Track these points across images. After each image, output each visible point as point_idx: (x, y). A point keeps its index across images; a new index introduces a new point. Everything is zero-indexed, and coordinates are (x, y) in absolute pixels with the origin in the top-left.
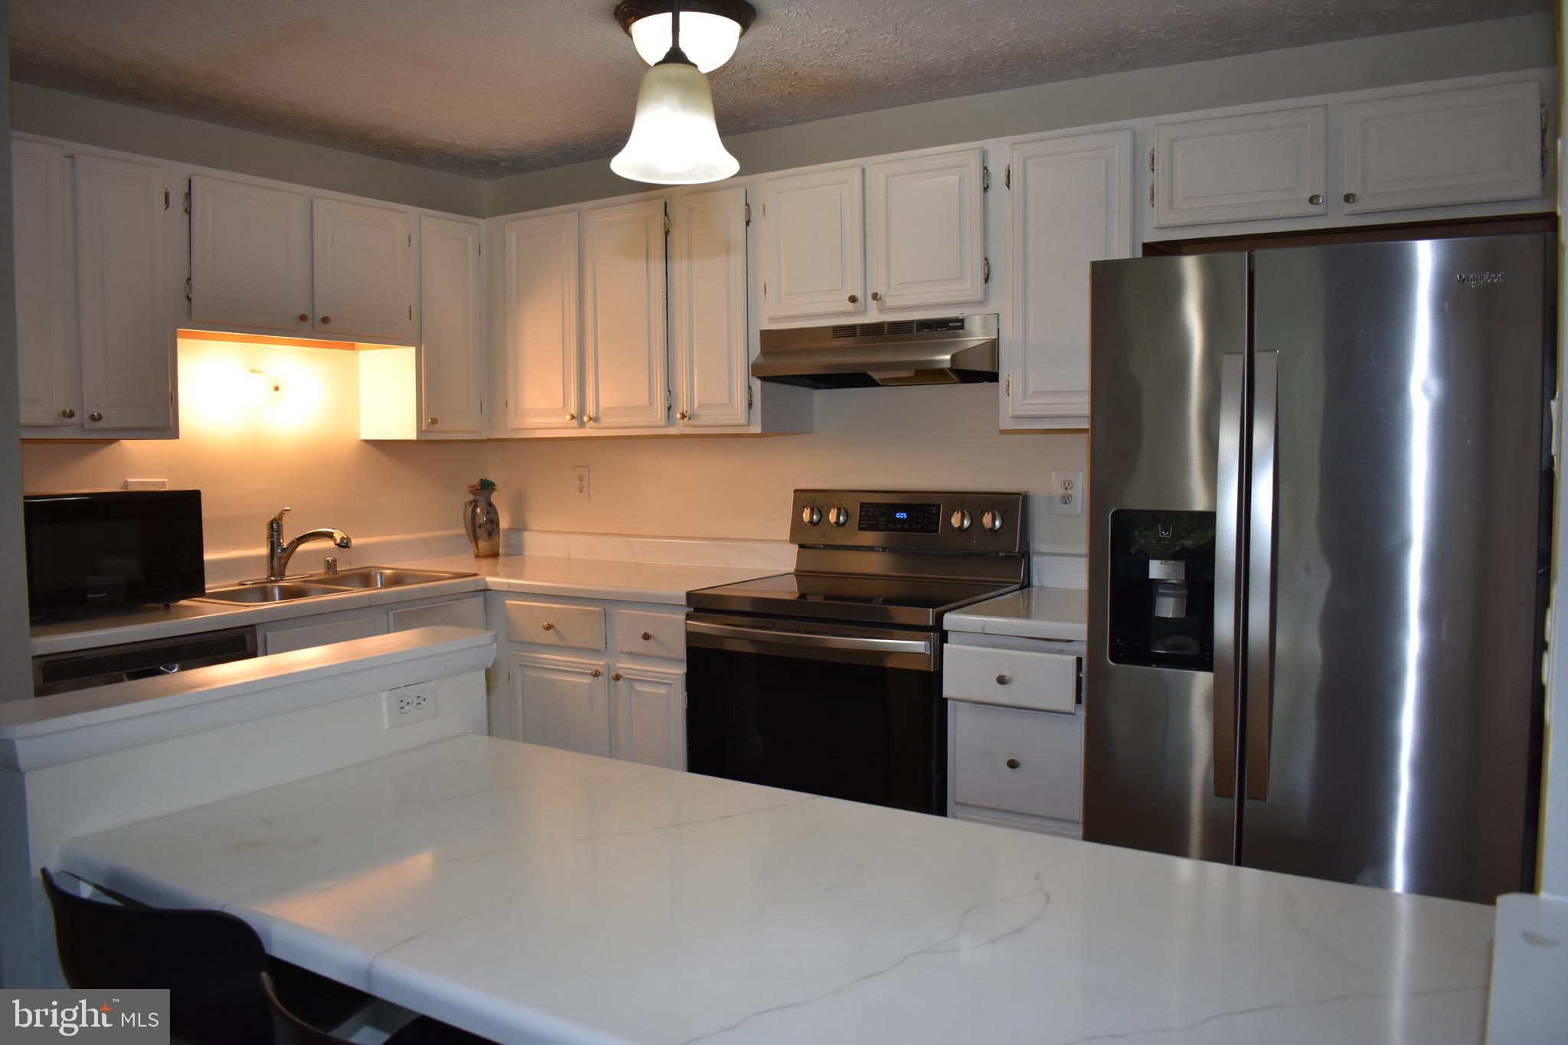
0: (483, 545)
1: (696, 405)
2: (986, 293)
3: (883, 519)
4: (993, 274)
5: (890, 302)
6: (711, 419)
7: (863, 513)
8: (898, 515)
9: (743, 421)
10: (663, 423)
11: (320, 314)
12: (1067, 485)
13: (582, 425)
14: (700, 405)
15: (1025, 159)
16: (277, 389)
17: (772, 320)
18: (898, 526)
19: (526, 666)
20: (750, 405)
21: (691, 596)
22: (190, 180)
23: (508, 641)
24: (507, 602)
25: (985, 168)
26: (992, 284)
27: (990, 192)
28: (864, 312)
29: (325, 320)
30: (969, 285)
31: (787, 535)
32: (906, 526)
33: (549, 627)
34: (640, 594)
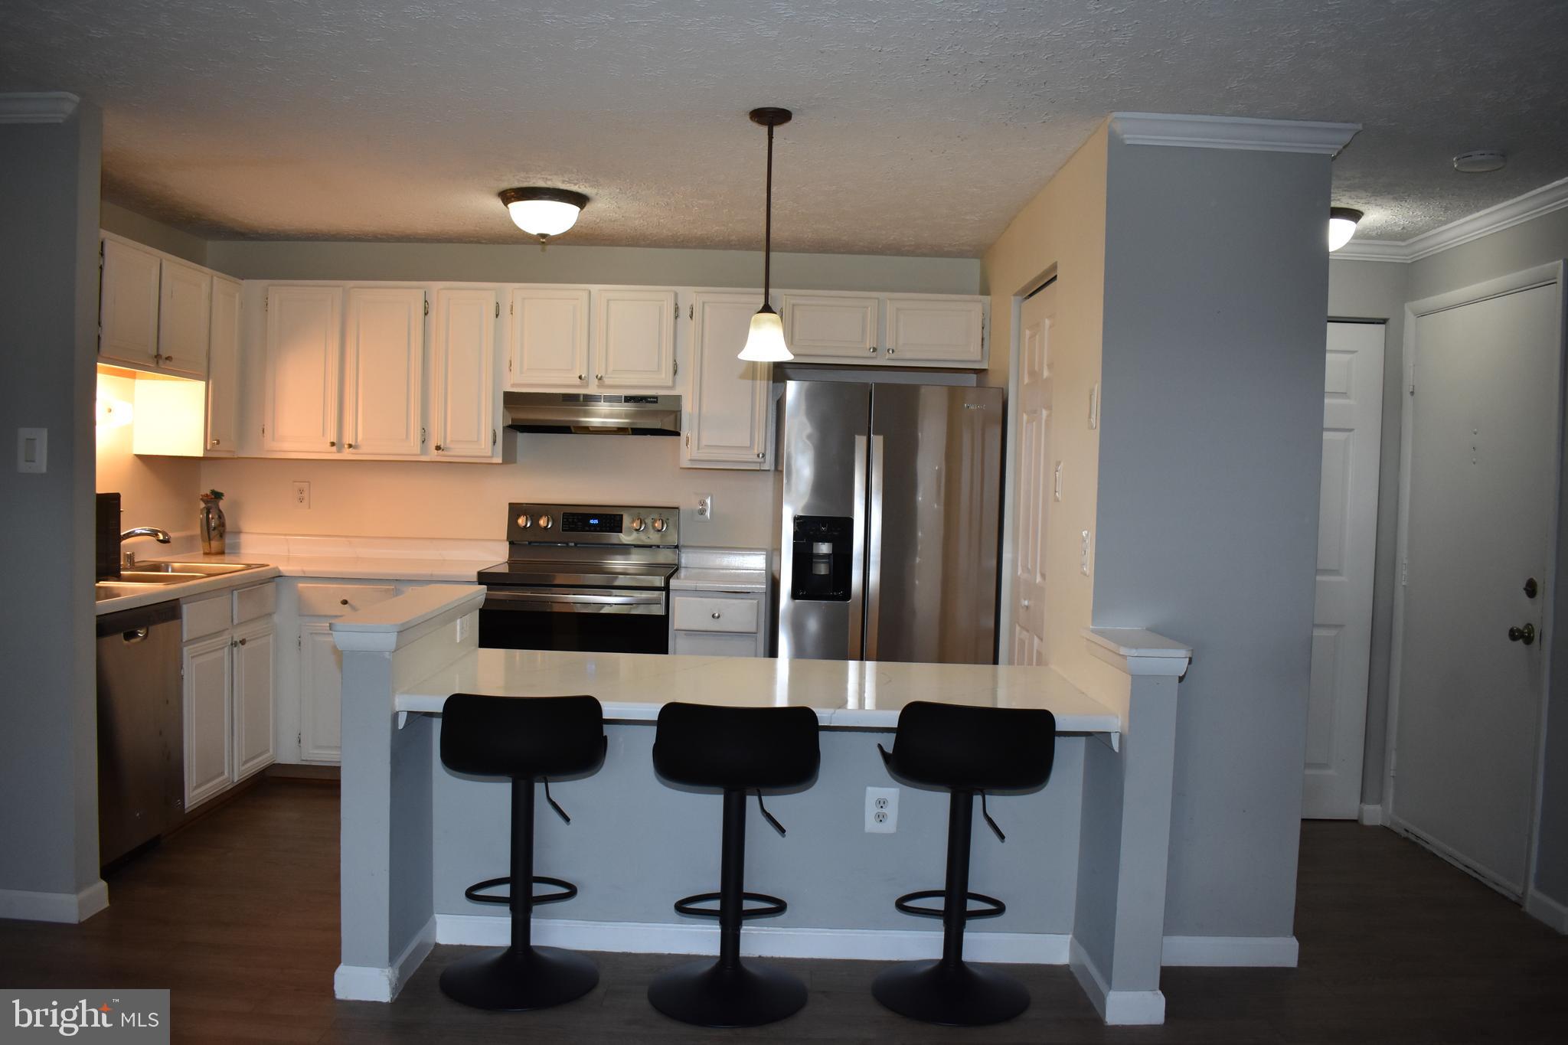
0: (215, 544)
1: (448, 441)
2: (674, 381)
3: (580, 524)
4: (679, 371)
5: (607, 381)
6: (460, 450)
7: (565, 520)
8: (592, 521)
9: (490, 454)
10: (419, 453)
11: (165, 355)
12: (703, 503)
13: (339, 451)
14: (452, 441)
15: (704, 303)
16: (110, 411)
17: (513, 385)
18: (592, 528)
19: (316, 634)
20: (494, 442)
21: (480, 574)
22: (102, 243)
23: (300, 616)
24: (300, 585)
25: (676, 304)
26: (678, 376)
27: (678, 319)
28: (587, 386)
29: (169, 358)
30: (663, 376)
31: (506, 538)
32: (598, 529)
33: (345, 602)
34: (432, 575)
